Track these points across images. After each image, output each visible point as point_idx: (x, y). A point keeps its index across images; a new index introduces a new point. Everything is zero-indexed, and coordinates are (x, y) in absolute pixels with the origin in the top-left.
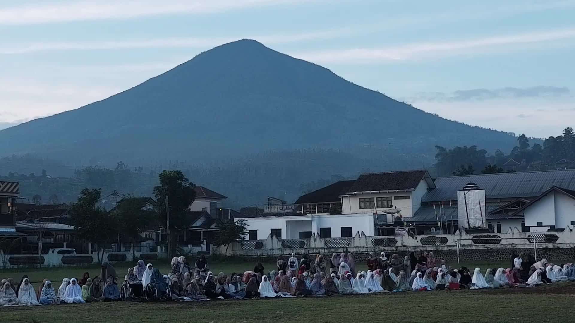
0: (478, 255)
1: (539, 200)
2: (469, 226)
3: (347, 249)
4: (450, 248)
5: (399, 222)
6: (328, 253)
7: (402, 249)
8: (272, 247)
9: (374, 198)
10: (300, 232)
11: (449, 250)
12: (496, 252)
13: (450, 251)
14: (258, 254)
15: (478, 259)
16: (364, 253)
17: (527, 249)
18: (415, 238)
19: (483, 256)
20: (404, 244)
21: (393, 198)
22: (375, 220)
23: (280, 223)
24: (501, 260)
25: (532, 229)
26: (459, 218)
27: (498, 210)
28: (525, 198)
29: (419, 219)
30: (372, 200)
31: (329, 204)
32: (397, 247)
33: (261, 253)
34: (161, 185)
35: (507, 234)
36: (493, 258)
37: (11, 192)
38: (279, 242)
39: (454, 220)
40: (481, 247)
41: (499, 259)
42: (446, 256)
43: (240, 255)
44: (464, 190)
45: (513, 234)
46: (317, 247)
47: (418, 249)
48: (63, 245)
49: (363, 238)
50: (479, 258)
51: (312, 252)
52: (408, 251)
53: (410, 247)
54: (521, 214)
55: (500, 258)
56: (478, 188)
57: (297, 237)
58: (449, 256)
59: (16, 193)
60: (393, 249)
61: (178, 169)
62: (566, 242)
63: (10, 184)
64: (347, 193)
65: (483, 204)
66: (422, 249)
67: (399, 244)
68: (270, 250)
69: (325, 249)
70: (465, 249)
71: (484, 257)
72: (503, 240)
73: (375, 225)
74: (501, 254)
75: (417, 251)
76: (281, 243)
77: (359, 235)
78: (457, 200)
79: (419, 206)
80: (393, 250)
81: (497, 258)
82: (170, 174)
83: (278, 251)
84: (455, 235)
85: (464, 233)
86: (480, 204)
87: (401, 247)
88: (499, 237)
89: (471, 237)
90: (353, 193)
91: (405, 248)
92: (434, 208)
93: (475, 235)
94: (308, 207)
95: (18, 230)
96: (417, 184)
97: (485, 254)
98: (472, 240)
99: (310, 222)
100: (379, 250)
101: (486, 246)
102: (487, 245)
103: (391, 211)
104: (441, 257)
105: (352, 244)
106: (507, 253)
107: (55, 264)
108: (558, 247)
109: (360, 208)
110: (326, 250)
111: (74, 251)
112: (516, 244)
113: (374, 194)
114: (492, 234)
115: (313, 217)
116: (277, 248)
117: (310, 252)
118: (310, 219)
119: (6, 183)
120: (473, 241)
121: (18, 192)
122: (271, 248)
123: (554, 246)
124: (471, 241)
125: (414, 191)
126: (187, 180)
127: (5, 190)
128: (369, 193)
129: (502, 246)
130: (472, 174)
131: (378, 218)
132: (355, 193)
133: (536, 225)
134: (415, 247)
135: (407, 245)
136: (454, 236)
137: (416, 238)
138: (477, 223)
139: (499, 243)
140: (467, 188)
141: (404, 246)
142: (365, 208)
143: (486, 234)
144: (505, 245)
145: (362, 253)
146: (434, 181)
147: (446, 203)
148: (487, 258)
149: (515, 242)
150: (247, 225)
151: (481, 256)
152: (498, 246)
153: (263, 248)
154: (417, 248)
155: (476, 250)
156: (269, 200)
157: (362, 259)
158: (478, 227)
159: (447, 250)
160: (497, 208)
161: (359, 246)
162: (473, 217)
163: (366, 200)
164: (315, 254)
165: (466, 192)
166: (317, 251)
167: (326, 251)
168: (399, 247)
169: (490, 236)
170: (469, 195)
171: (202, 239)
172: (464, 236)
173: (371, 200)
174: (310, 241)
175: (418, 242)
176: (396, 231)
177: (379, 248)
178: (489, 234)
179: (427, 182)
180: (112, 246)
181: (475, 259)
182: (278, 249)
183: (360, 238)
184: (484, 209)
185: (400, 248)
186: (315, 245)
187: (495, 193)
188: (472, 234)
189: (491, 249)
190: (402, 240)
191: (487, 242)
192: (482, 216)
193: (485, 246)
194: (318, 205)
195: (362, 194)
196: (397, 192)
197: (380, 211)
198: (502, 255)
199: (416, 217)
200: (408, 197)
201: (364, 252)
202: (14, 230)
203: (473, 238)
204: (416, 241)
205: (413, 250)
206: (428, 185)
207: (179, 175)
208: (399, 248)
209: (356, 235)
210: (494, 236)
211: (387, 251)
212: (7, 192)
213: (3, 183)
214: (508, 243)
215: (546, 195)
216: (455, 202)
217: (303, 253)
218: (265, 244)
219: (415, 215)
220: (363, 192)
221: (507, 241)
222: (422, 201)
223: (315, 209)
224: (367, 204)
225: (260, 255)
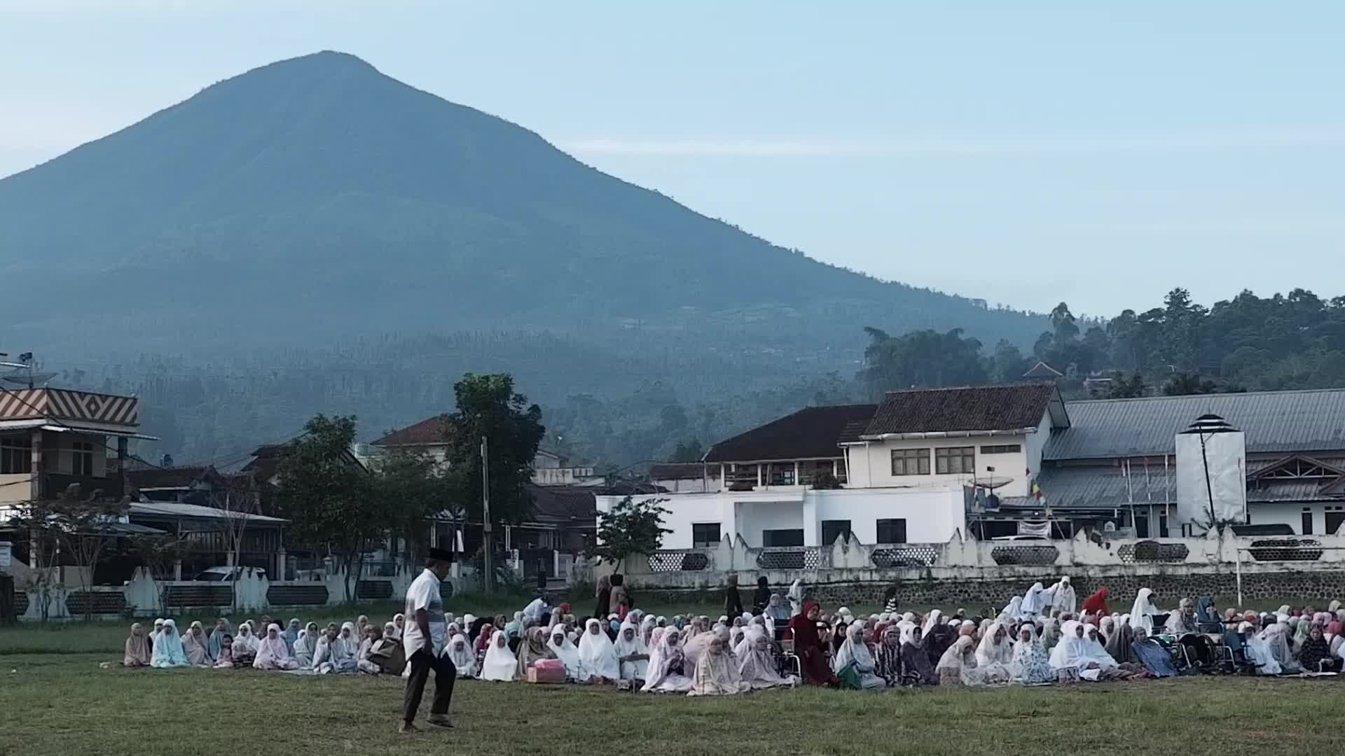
0: (1266, 586)
3: (929, 573)
4: (1196, 571)
6: (880, 581)
8: (732, 565)
9: (929, 449)
10: (765, 532)
11: (1193, 575)
12: (1312, 579)
13: (1196, 577)
14: (693, 583)
15: (1267, 596)
16: (971, 582)
18: (1104, 545)
19: (1279, 589)
20: (1077, 560)
21: (978, 450)
22: (968, 501)
23: (719, 508)
24: (1325, 598)
26: (1178, 498)
30: (926, 453)
32: (1059, 567)
33: (703, 581)
34: (459, 411)
35: (1337, 536)
36: (1305, 593)
37: (122, 422)
38: (749, 554)
39: (1135, 503)
40: (1272, 567)
41: (1319, 597)
42: (1186, 590)
43: (648, 587)
44: (1201, 431)
46: (850, 566)
47: (1113, 573)
50: (1270, 595)
51: (838, 578)
52: (1089, 577)
53: (1093, 567)
55: (1322, 594)
56: (1227, 427)
58: (1192, 590)
59: (132, 424)
60: (1049, 572)
61: (506, 371)
63: (119, 402)
64: (863, 437)
66: (1123, 572)
67: (1063, 560)
69: (871, 571)
70: (1231, 573)
71: (1282, 591)
72: (1325, 552)
73: (967, 512)
74: (1324, 585)
75: (1112, 577)
76: (755, 557)
77: (961, 538)
79: (1039, 469)
80: (1049, 575)
81: (1316, 595)
82: (483, 382)
83: (749, 575)
84: (1206, 539)
85: (1229, 533)
87: (1069, 566)
88: (1312, 543)
89: (1247, 544)
90: (879, 437)
91: (1080, 569)
93: (1257, 538)
95: (136, 518)
96: (1040, 418)
97: (1283, 585)
98: (1250, 550)
100: (1013, 574)
101: (1285, 566)
102: (1289, 564)
103: (987, 482)
104: (1174, 592)
105: (942, 560)
106: (1338, 581)
107: (253, 605)
109: (894, 473)
110: (874, 574)
113: (931, 441)
114: (1300, 538)
115: (805, 495)
116: (745, 569)
117: (833, 579)
118: (800, 499)
119: (110, 399)
120: (1252, 554)
121: (136, 422)
122: (729, 568)
124: (1246, 553)
125: (1036, 432)
126: (520, 399)
127: (108, 417)
128: (921, 438)
129: (1327, 566)
132: (885, 436)
134: (1105, 568)
135: (1085, 562)
136: (1204, 541)
137: (1108, 546)
139: (1317, 559)
140: (1200, 428)
141: (1078, 565)
142: (905, 473)
143: (1285, 538)
144: (1334, 563)
145: (968, 582)
148: (1290, 594)
150: (668, 512)
151: (1273, 589)
152: (1315, 566)
153: (707, 570)
154: (1110, 570)
155: (1260, 574)
157: (969, 595)
159: (1187, 576)
161: (961, 564)
162: (1215, 498)
163: (909, 454)
164: (846, 584)
166: (851, 577)
167: (876, 577)
168: (1065, 566)
170: (1211, 445)
172: (1231, 541)
173: (922, 455)
174: (831, 552)
175: (1111, 554)
177: (1013, 569)
178: (1293, 537)
180: (326, 563)
181: (1260, 597)
182: (748, 571)
183: (962, 544)
185: (1067, 569)
186: (846, 560)
188: (1251, 537)
189: (1299, 572)
190: (1072, 551)
191: (1287, 556)
192: (1240, 494)
193: (1282, 564)
195: (903, 439)
196: (993, 435)
198: (1326, 588)
200: (1016, 449)
201: (973, 580)
202: (124, 518)
203: (1252, 546)
204: (1108, 552)
205: (1101, 575)
206: (1052, 420)
207: (502, 386)
209: (953, 538)
210: (1295, 542)
211: (1034, 576)
212: (112, 421)
214: (1339, 559)
217: (813, 582)
218: (713, 559)
220: (906, 435)
221: (1337, 554)
222: (1044, 458)
223: (757, 475)
224: (912, 464)
225: (701, 586)
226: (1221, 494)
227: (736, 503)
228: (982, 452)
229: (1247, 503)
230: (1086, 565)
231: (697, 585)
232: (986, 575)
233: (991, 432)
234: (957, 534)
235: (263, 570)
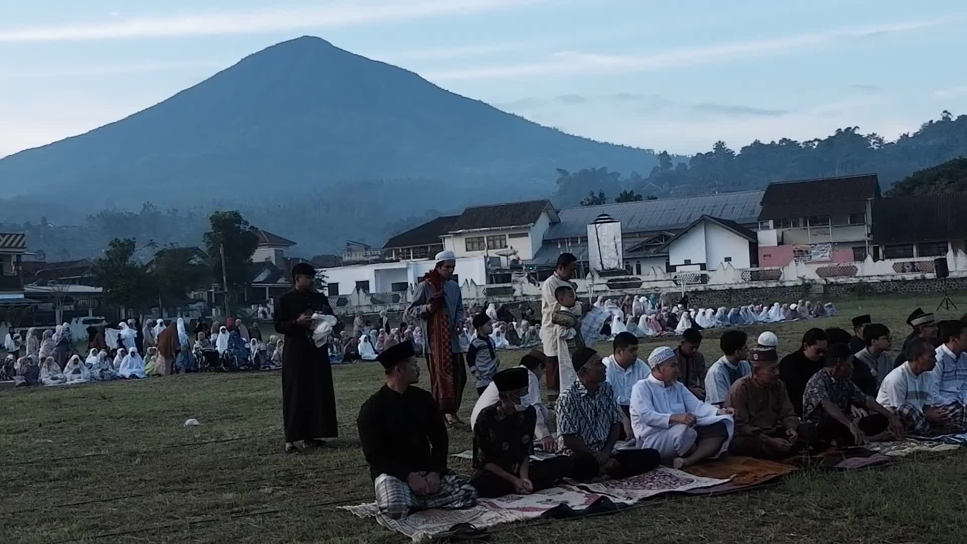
1: (686, 232)
2: (603, 267)
5: (516, 266)
7: (522, 299)
8: (359, 303)
9: (483, 237)
10: (393, 284)
17: (673, 293)
18: (537, 285)
20: (524, 293)
21: (507, 236)
22: (487, 264)
23: (366, 273)
25: (678, 269)
26: (590, 258)
27: (637, 247)
28: (669, 231)
29: (541, 261)
30: (482, 239)
31: (426, 248)
32: (516, 297)
33: (345, 312)
34: (213, 231)
35: (648, 275)
37: (16, 247)
38: (366, 297)
40: (617, 293)
44: (595, 223)
45: (656, 275)
48: (88, 313)
49: (473, 288)
52: (529, 301)
53: (531, 296)
54: (665, 250)
56: (613, 220)
57: (389, 290)
59: (22, 247)
60: (511, 299)
61: (235, 209)
62: (720, 283)
63: (13, 236)
64: (450, 232)
65: (619, 240)
67: (517, 293)
68: (356, 307)
70: (598, 296)
72: (643, 284)
73: (487, 270)
76: (370, 298)
77: (468, 284)
78: (587, 237)
79: (541, 245)
80: (510, 301)
82: (224, 215)
83: (367, 308)
84: (585, 279)
85: (597, 276)
86: (615, 239)
87: (520, 296)
88: (640, 279)
89: (606, 281)
90: (458, 232)
91: (525, 298)
92: (559, 247)
93: (610, 278)
94: (400, 251)
95: (28, 295)
96: (537, 218)
98: (607, 284)
99: (405, 271)
101: (623, 291)
102: (625, 291)
103: (505, 253)
107: (80, 337)
108: (710, 289)
109: (467, 250)
111: (103, 320)
112: (660, 288)
113: (484, 233)
114: (631, 277)
115: (408, 264)
118: (404, 266)
119: (6, 237)
121: (25, 246)
122: (357, 304)
123: (705, 288)
124: (605, 286)
125: (534, 226)
126: (246, 223)
127: (7, 245)
128: (477, 231)
129: (644, 291)
130: (604, 203)
131: (490, 262)
132: (460, 231)
133: (684, 263)
135: (528, 293)
137: (539, 285)
138: (613, 264)
139: (639, 287)
140: (599, 221)
141: (524, 295)
142: (473, 250)
143: (623, 277)
144: (647, 289)
146: (557, 212)
147: (574, 240)
149: (659, 284)
150: (326, 277)
152: (638, 291)
153: (347, 305)
155: (612, 296)
156: (348, 244)
158: (614, 269)
160: (636, 244)
161: (468, 297)
162: (606, 257)
163: (474, 240)
165: (597, 225)
169: (628, 279)
170: (601, 229)
171: (267, 298)
172: (597, 280)
173: (480, 240)
174: (406, 294)
176: (513, 278)
177: (493, 299)
178: (628, 276)
179: (550, 216)
182: (366, 306)
183: (468, 287)
184: (620, 246)
185: (519, 298)
187: (632, 226)
188: (607, 278)
189: (630, 295)
190: (522, 289)
191: (625, 286)
192: (617, 254)
193: (621, 291)
194: (413, 248)
195: (469, 232)
196: (513, 228)
197: (492, 253)
199: (536, 259)
200: (526, 235)
202: (22, 296)
206: (551, 219)
207: (236, 217)
208: (517, 299)
209: (464, 284)
210: (632, 279)
212: (9, 246)
213: (3, 235)
214: (650, 287)
215: (694, 226)
216: (585, 239)
217: (398, 310)
218: (350, 300)
219: (536, 256)
220: (470, 230)
221: (649, 285)
222: (545, 239)
223: (410, 254)
224: (476, 245)
225: (344, 314)
226: (610, 255)
227: (375, 270)
228: (510, 237)
229: (623, 259)
230: (529, 295)
231: (342, 313)
232: (480, 303)
233: (512, 227)
234: (466, 283)
235: (103, 318)
